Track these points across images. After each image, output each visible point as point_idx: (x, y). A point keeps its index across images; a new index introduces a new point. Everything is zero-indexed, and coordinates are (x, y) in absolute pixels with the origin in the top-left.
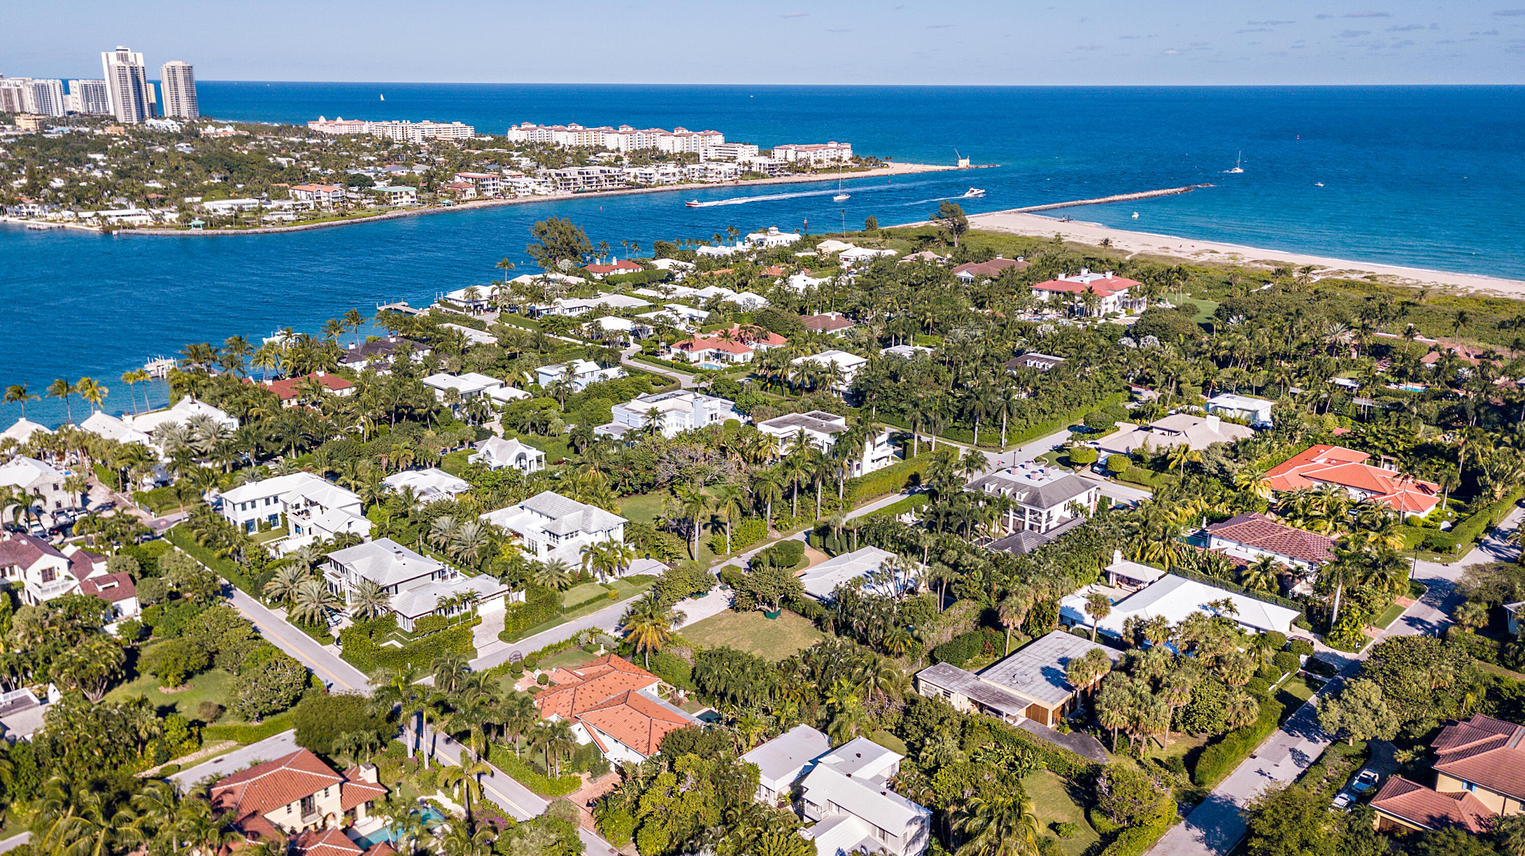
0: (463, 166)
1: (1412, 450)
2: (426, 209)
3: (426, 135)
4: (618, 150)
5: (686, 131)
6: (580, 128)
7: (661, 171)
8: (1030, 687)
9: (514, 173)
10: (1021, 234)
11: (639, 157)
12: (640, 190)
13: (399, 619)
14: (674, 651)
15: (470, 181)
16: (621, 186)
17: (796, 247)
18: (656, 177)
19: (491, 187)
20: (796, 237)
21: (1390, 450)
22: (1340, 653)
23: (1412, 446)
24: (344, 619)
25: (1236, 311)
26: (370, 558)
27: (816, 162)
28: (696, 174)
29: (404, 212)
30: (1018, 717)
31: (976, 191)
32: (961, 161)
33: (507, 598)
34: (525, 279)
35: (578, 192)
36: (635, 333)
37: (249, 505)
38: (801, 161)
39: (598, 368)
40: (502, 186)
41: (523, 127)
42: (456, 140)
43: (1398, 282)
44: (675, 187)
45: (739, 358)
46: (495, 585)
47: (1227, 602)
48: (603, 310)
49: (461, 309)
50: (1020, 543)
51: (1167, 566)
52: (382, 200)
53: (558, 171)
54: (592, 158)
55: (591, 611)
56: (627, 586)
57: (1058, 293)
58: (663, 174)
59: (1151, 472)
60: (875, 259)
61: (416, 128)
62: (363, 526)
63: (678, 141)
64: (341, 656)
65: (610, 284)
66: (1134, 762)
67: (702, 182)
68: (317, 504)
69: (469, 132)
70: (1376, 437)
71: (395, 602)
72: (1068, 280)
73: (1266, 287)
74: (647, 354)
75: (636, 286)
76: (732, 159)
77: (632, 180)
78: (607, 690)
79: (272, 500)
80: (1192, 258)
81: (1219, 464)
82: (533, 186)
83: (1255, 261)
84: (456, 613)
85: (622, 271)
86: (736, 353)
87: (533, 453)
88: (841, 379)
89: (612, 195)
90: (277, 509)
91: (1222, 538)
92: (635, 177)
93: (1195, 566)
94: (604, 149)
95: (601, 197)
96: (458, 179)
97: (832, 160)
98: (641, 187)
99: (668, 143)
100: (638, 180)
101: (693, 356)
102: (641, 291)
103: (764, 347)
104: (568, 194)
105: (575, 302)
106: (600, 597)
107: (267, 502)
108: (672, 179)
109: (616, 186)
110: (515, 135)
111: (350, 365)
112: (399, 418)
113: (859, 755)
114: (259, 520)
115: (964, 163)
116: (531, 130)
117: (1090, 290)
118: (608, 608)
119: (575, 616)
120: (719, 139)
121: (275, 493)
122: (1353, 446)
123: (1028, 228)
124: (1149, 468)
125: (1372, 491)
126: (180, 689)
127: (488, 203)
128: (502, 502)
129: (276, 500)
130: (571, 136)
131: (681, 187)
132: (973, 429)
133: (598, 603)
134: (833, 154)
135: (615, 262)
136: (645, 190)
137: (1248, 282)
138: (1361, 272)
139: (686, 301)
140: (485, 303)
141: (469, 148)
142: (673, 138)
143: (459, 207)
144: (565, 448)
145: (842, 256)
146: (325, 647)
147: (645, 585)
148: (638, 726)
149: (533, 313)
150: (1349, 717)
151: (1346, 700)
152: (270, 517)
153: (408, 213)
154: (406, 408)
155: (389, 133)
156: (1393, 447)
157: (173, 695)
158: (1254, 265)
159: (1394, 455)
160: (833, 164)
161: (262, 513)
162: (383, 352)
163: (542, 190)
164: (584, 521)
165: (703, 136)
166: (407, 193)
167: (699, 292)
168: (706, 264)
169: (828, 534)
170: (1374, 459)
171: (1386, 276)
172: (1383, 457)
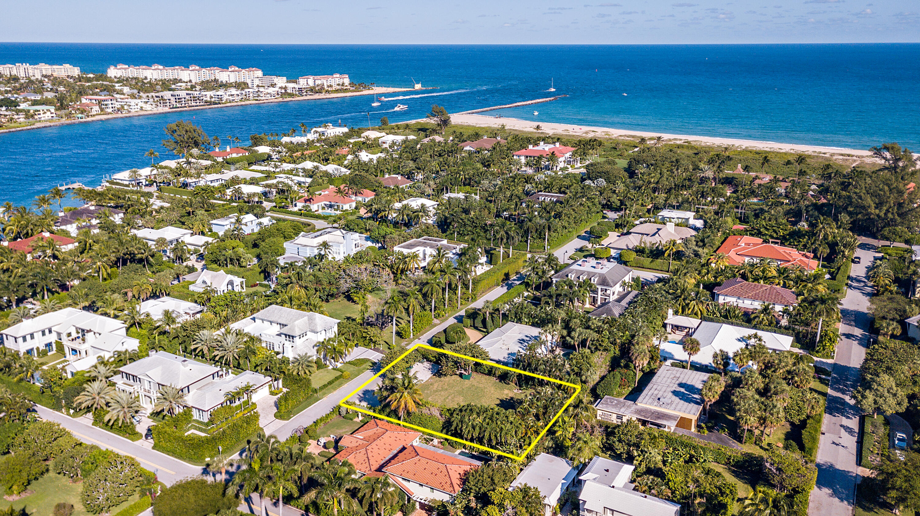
0: (81, 93)
1: (788, 235)
2: (64, 121)
3: (44, 73)
4: (190, 81)
5: (237, 69)
6: (161, 67)
7: (228, 94)
8: (674, 406)
9: (122, 96)
10: (478, 126)
11: (207, 85)
12: (216, 106)
13: (195, 413)
14: (425, 411)
15: (94, 101)
16: (202, 104)
17: (348, 136)
18: (225, 98)
19: (110, 106)
20: (346, 130)
21: (775, 235)
22: (824, 360)
23: (788, 232)
24: (143, 418)
25: (641, 162)
26: (160, 368)
27: (328, 86)
28: (251, 95)
29: (48, 124)
30: (671, 427)
31: (402, 107)
32: (416, 85)
33: (270, 386)
34: (172, 164)
35: (173, 108)
36: (265, 194)
37: (28, 337)
38: (318, 86)
39: (255, 218)
40: (117, 105)
41: (118, 67)
42: (68, 76)
43: (703, 144)
44: (239, 104)
45: (346, 207)
46: (261, 378)
47: (756, 336)
48: (235, 181)
49: (127, 186)
50: (611, 310)
51: (700, 317)
52: (28, 115)
53: (157, 94)
54: (173, 86)
55: (335, 389)
56: (352, 368)
57: (531, 157)
58: (229, 96)
59: (650, 259)
60: (404, 142)
61: (35, 68)
62: (133, 344)
63: (232, 75)
64: (154, 448)
65: (229, 163)
66: (758, 447)
67: (257, 100)
68: (90, 331)
69: (76, 71)
70: (766, 228)
71: (190, 399)
72: (535, 148)
73: (636, 149)
74: (280, 207)
75: (250, 164)
76: (273, 85)
77: (209, 99)
78: (387, 446)
79: (47, 332)
80: (584, 135)
81: (694, 251)
82: (141, 104)
83: (620, 136)
84: (238, 403)
85: (234, 155)
86: (345, 203)
87: (237, 280)
88: (427, 216)
89: (198, 109)
90: (52, 338)
91: (726, 295)
92: (211, 97)
93: (718, 315)
94: (180, 81)
95: (190, 110)
96: (84, 101)
97: (339, 85)
98: (216, 104)
99: (223, 76)
100: (213, 100)
101: (314, 207)
102: (254, 167)
103: (360, 199)
104: (167, 109)
105: (215, 176)
106: (337, 378)
107: (44, 333)
108: (236, 98)
109: (198, 104)
110: (113, 72)
111: (63, 227)
112: (124, 263)
113: (607, 471)
114: (38, 349)
115: (418, 87)
116: (125, 69)
117: (553, 153)
118: (345, 386)
119: (325, 394)
120: (259, 73)
121: (49, 326)
122: (752, 235)
123: (480, 122)
124: (648, 257)
125: (781, 260)
126: (23, 495)
127: (110, 116)
128: (235, 316)
129: (50, 332)
130: (155, 73)
131: (243, 103)
132: (527, 242)
133: (337, 382)
134: (338, 81)
135: (228, 149)
136: (219, 106)
137: (626, 147)
138: (681, 140)
139: (290, 172)
140: (144, 181)
141: (80, 81)
142: (229, 73)
143: (90, 119)
144: (258, 274)
145: (380, 141)
146: (136, 443)
147: (364, 366)
148: (438, 472)
149: (185, 185)
150: (881, 401)
151: (877, 389)
152: (46, 345)
153: (52, 124)
154: (130, 254)
155: (14, 72)
156: (777, 234)
157: (19, 502)
158: (620, 138)
159: (777, 238)
160: (338, 87)
161: (39, 342)
162: (88, 216)
163: (148, 107)
164: (310, 324)
165: (248, 71)
166: (49, 111)
167: (297, 166)
168: (292, 148)
169: (477, 317)
170: (765, 241)
171: (695, 141)
172: (771, 240)
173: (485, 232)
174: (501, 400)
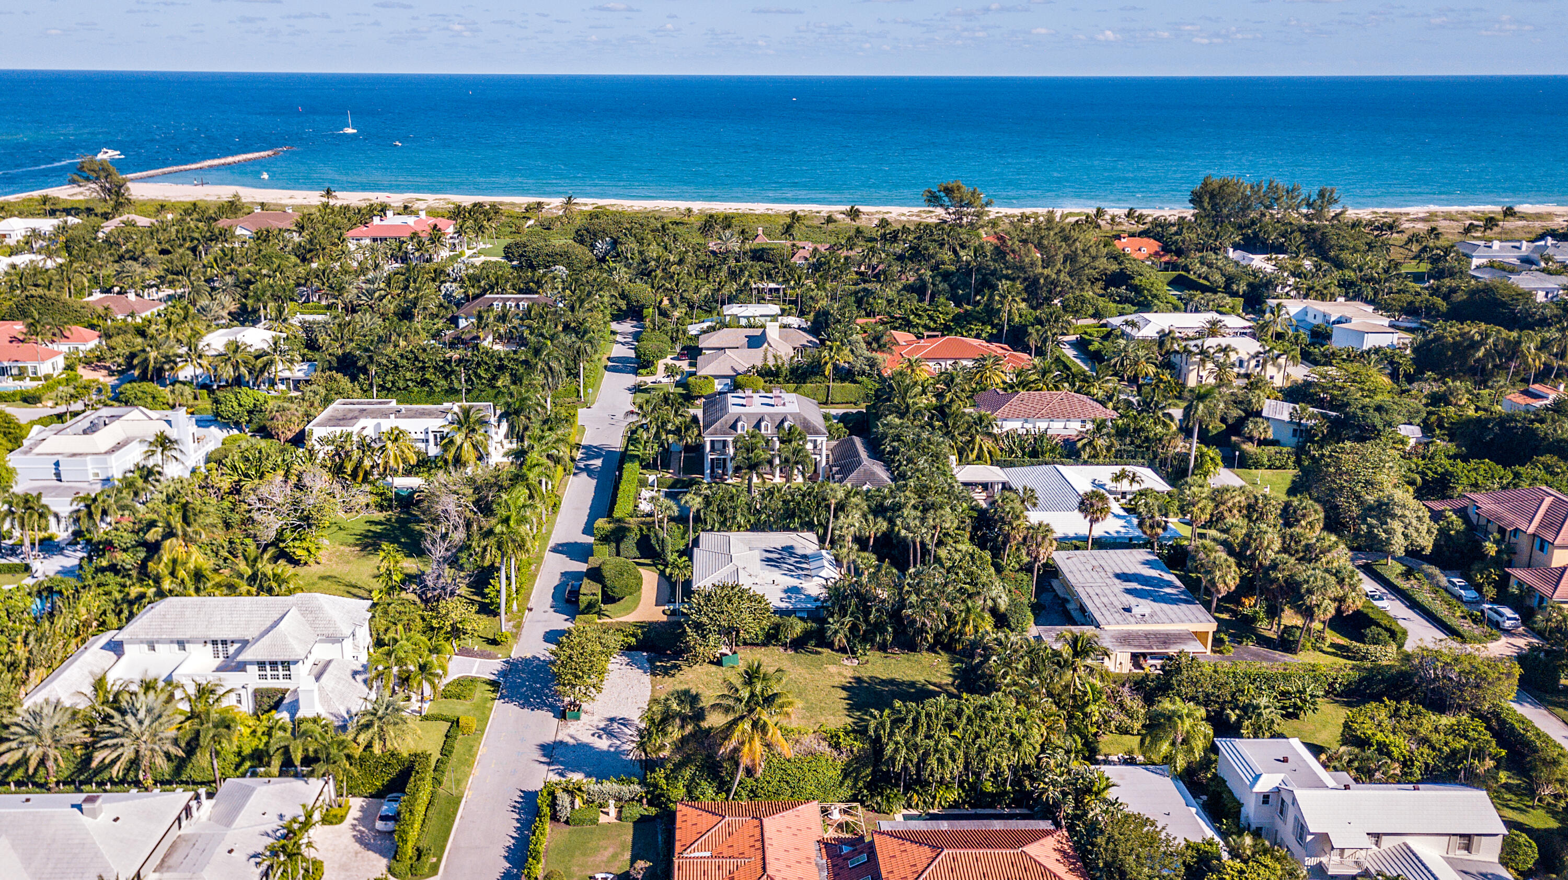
8: (1162, 616)
21: (932, 325)
23: (950, 317)
45: (45, 368)
46: (299, 788)
47: (1125, 474)
50: (873, 473)
55: (469, 764)
70: (916, 315)
72: (385, 223)
73: (530, 223)
91: (1006, 419)
93: (1020, 453)
106: (450, 735)
119: (458, 782)
133: (458, 747)
156: (935, 322)
159: (934, 330)
164: (312, 623)
169: (624, 537)
170: (919, 337)
171: (612, 205)
172: (926, 334)
173: (446, 378)
174: (844, 688)
